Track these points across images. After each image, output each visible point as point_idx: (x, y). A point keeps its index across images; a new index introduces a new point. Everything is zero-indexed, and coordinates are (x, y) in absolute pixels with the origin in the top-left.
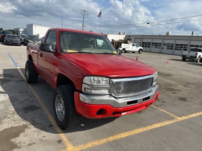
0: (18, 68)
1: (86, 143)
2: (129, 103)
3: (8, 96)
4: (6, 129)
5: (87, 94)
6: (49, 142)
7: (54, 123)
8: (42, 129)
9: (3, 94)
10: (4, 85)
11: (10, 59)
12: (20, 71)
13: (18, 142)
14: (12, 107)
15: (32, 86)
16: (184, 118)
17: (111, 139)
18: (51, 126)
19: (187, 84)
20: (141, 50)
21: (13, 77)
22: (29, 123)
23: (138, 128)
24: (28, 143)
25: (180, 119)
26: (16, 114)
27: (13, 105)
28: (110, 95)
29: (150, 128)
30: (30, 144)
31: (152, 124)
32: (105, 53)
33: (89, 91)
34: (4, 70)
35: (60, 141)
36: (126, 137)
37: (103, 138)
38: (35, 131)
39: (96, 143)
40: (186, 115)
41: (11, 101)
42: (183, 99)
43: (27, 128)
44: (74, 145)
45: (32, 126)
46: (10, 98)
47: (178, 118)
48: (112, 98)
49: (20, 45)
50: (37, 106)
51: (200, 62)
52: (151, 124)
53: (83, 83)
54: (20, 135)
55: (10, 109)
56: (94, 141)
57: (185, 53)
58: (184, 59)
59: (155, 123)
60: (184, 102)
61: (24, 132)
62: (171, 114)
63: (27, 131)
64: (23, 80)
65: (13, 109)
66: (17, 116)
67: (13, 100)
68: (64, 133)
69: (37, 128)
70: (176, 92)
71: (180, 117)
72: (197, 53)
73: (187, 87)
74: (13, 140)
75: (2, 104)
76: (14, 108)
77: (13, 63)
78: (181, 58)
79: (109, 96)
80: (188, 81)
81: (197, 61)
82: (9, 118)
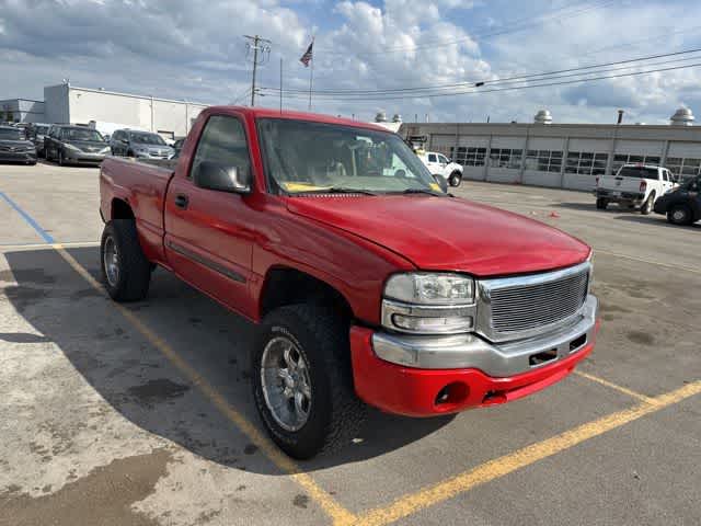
0: (57, 246)
1: (391, 500)
2: (533, 359)
3: (61, 352)
4: (98, 469)
5: (400, 335)
6: (265, 506)
7: (259, 439)
8: (228, 463)
9: (39, 344)
10: (32, 310)
11: (15, 214)
12: (68, 257)
13: (158, 514)
14: (88, 388)
15: (129, 308)
16: (667, 399)
17: (465, 481)
18: (251, 449)
19: (637, 288)
20: (456, 173)
21: (51, 280)
22: (171, 444)
23: (539, 440)
24: (194, 513)
25: (655, 403)
26: (113, 413)
27: (91, 382)
28: (474, 334)
29: (575, 437)
30: (204, 518)
31: (576, 426)
32: (408, 192)
33: (406, 324)
34: (8, 255)
35: (301, 501)
36: (510, 474)
37: (439, 480)
38: (204, 471)
39: (422, 499)
40: (667, 391)
41: (80, 369)
42: (642, 338)
43: (172, 460)
44: (355, 512)
45: (188, 455)
46: (69, 356)
47: (649, 400)
48: (480, 346)
49: (32, 164)
50: (179, 381)
51: (656, 210)
52: (574, 426)
53: (383, 297)
54: (157, 486)
55: (85, 397)
56: (413, 492)
57: (606, 182)
58: (602, 204)
59: (585, 422)
60: (646, 347)
61: (166, 475)
62: (623, 390)
63: (176, 472)
64: (92, 292)
65: (97, 397)
66: (119, 422)
67: (84, 364)
68: (305, 470)
69: (207, 459)
70: (615, 313)
71: (651, 396)
72: (644, 184)
73: (639, 296)
74: (139, 506)
75: (50, 380)
76: (98, 390)
77: (30, 229)
78: (593, 200)
79: (470, 338)
80: (638, 278)
81: (643, 210)
82: (94, 428)
